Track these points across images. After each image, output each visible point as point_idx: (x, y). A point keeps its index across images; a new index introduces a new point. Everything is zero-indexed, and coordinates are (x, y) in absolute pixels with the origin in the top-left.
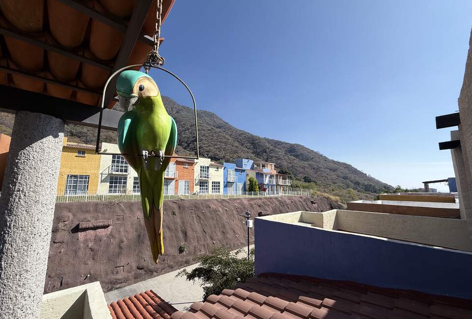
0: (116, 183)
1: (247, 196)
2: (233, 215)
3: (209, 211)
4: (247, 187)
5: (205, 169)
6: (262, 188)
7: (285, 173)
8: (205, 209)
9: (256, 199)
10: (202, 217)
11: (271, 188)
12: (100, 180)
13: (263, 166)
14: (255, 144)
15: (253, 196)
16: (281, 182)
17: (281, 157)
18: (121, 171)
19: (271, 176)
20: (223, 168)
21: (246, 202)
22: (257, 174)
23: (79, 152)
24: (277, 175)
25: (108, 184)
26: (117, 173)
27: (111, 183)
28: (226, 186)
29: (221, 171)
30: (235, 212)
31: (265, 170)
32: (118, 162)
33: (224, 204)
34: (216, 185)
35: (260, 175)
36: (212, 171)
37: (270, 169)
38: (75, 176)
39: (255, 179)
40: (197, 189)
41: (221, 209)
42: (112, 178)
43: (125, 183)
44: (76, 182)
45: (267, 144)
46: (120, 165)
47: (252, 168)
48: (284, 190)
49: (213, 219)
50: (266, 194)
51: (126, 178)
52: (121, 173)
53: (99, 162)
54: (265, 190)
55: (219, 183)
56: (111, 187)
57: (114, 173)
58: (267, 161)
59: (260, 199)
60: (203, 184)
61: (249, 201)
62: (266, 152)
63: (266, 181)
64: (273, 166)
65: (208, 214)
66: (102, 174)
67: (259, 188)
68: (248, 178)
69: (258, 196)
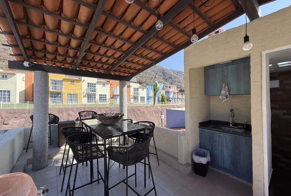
0: (90, 97)
1: (160, 105)
2: (153, 114)
3: (140, 112)
4: (160, 99)
5: (136, 90)
6: (169, 100)
7: (183, 91)
8: (138, 111)
9: (165, 106)
10: (136, 115)
11: (174, 100)
12: (83, 96)
13: (170, 87)
14: (164, 73)
15: (163, 105)
16: (180, 96)
17: (181, 81)
18: (93, 91)
19: (174, 93)
20: (146, 89)
21: (159, 108)
22: (166, 92)
23: (71, 82)
24: (178, 93)
25: (87, 98)
26: (91, 92)
27: (88, 97)
28: (148, 99)
29: (145, 90)
30: (154, 113)
31: (171, 90)
32: (91, 86)
33: (148, 108)
34: (143, 99)
35: (167, 92)
36: (140, 90)
37: (173, 89)
38: (71, 94)
39: (165, 95)
40: (132, 100)
41: (146, 111)
42: (88, 95)
43: (95, 97)
44: (71, 97)
45: (172, 73)
46: (92, 88)
47: (163, 89)
48: (182, 101)
49: (142, 116)
50: (171, 103)
51: (95, 95)
52: (93, 92)
53: (81, 87)
54: (170, 101)
55: (144, 97)
56: (88, 100)
57: (89, 92)
58: (172, 84)
59: (168, 106)
60: (135, 98)
61: (161, 107)
62: (171, 78)
63: (171, 96)
64: (176, 87)
65: (140, 113)
66: (83, 93)
67: (167, 100)
68: (161, 94)
69: (167, 105)
